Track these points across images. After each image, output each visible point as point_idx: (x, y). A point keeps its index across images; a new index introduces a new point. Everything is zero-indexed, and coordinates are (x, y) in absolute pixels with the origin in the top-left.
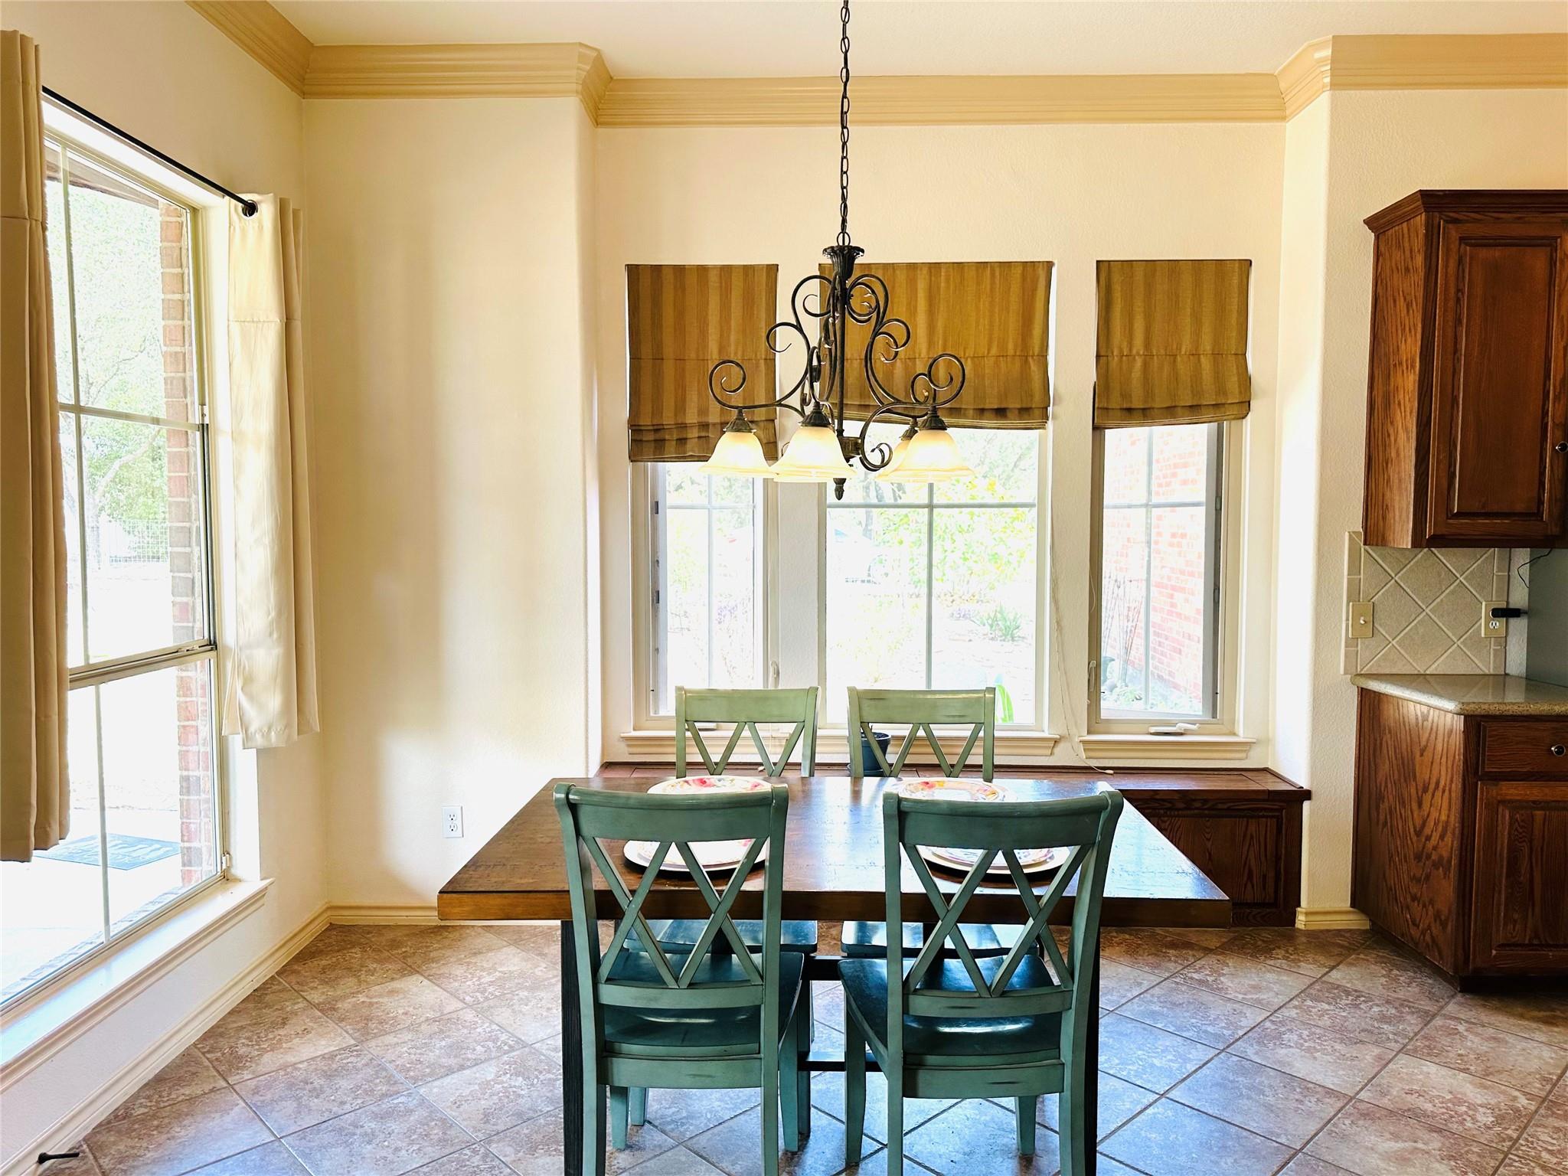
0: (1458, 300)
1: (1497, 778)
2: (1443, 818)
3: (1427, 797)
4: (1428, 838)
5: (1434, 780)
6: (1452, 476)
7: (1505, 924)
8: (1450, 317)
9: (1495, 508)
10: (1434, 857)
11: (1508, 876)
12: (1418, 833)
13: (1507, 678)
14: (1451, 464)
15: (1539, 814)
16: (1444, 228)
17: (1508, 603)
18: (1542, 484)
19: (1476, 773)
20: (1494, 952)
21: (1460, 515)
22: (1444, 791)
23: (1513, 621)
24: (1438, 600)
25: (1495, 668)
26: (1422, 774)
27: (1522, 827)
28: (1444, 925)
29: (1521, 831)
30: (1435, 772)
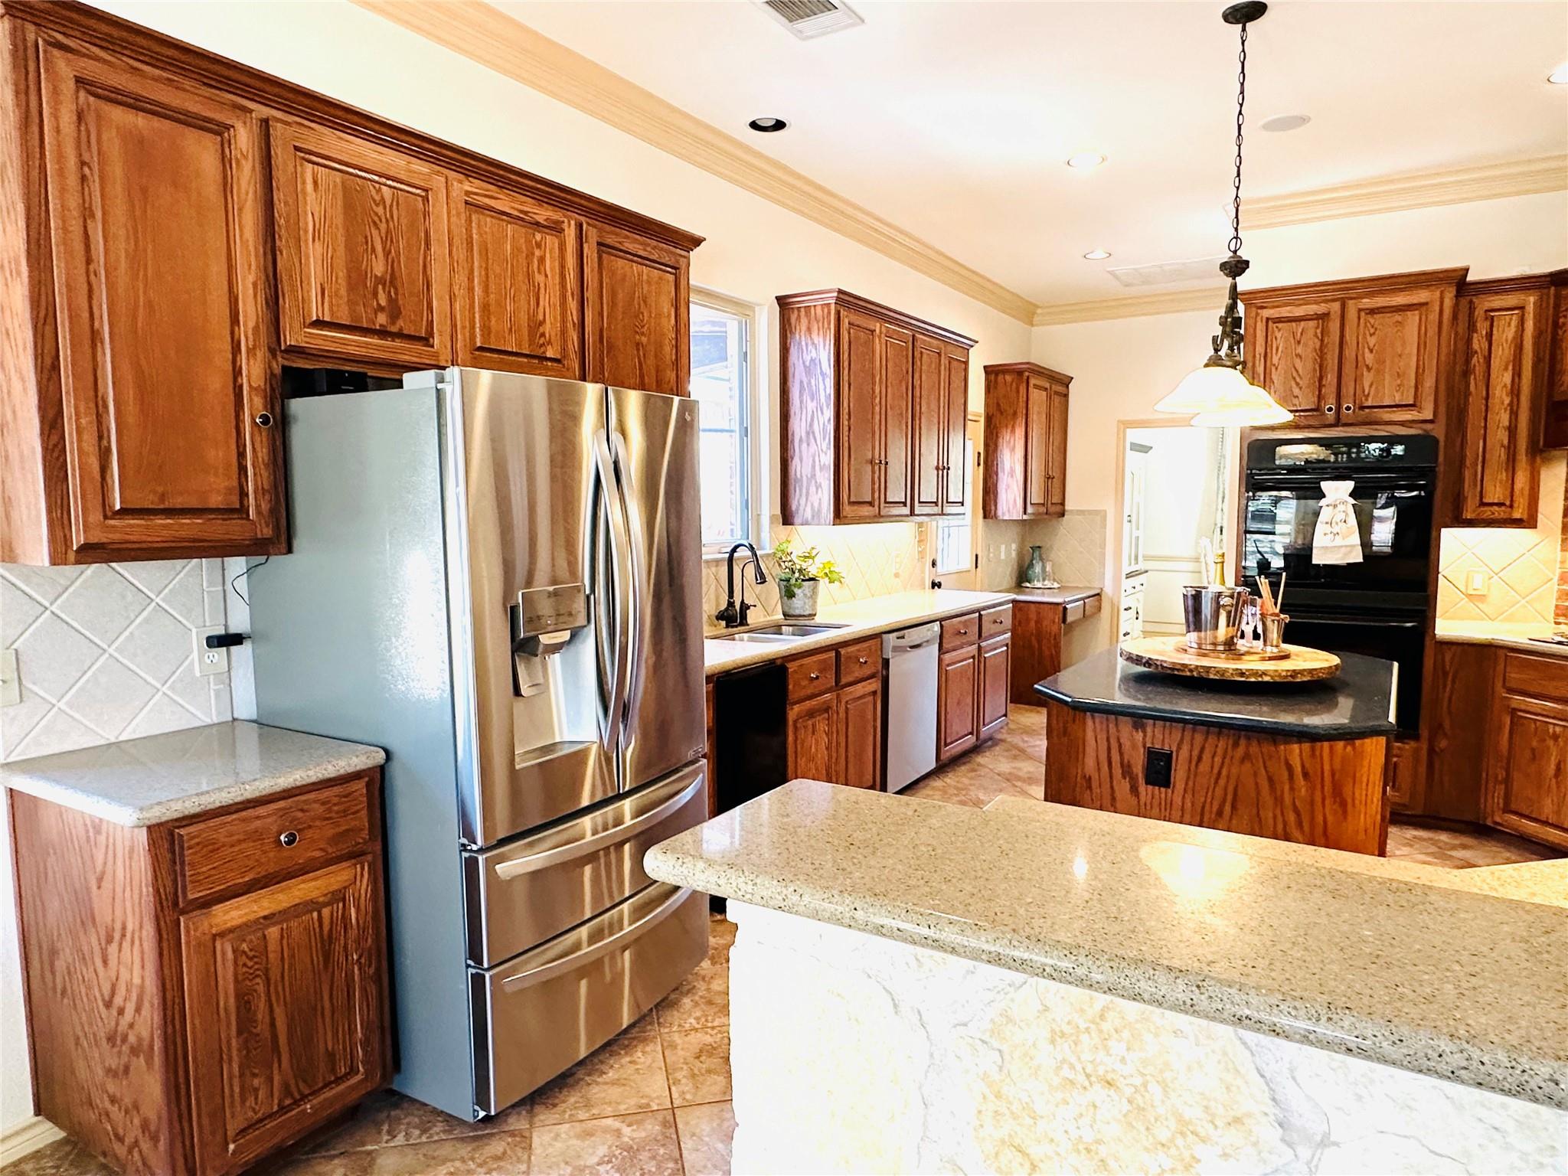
0: (83, 178)
1: (206, 903)
2: (137, 981)
3: (113, 949)
4: (121, 1012)
5: (118, 926)
6: (104, 454)
7: (243, 1101)
8: (73, 202)
9: (178, 502)
10: (132, 1039)
11: (239, 1033)
12: (108, 1005)
13: (236, 723)
14: (101, 435)
15: (273, 932)
16: (45, 51)
17: (226, 626)
18: (242, 469)
19: (176, 904)
20: (232, 1147)
21: (124, 512)
22: (133, 942)
23: (235, 649)
24: (127, 633)
25: (219, 713)
26: (103, 914)
27: (251, 959)
28: (155, 1139)
29: (250, 964)
30: (118, 913)
